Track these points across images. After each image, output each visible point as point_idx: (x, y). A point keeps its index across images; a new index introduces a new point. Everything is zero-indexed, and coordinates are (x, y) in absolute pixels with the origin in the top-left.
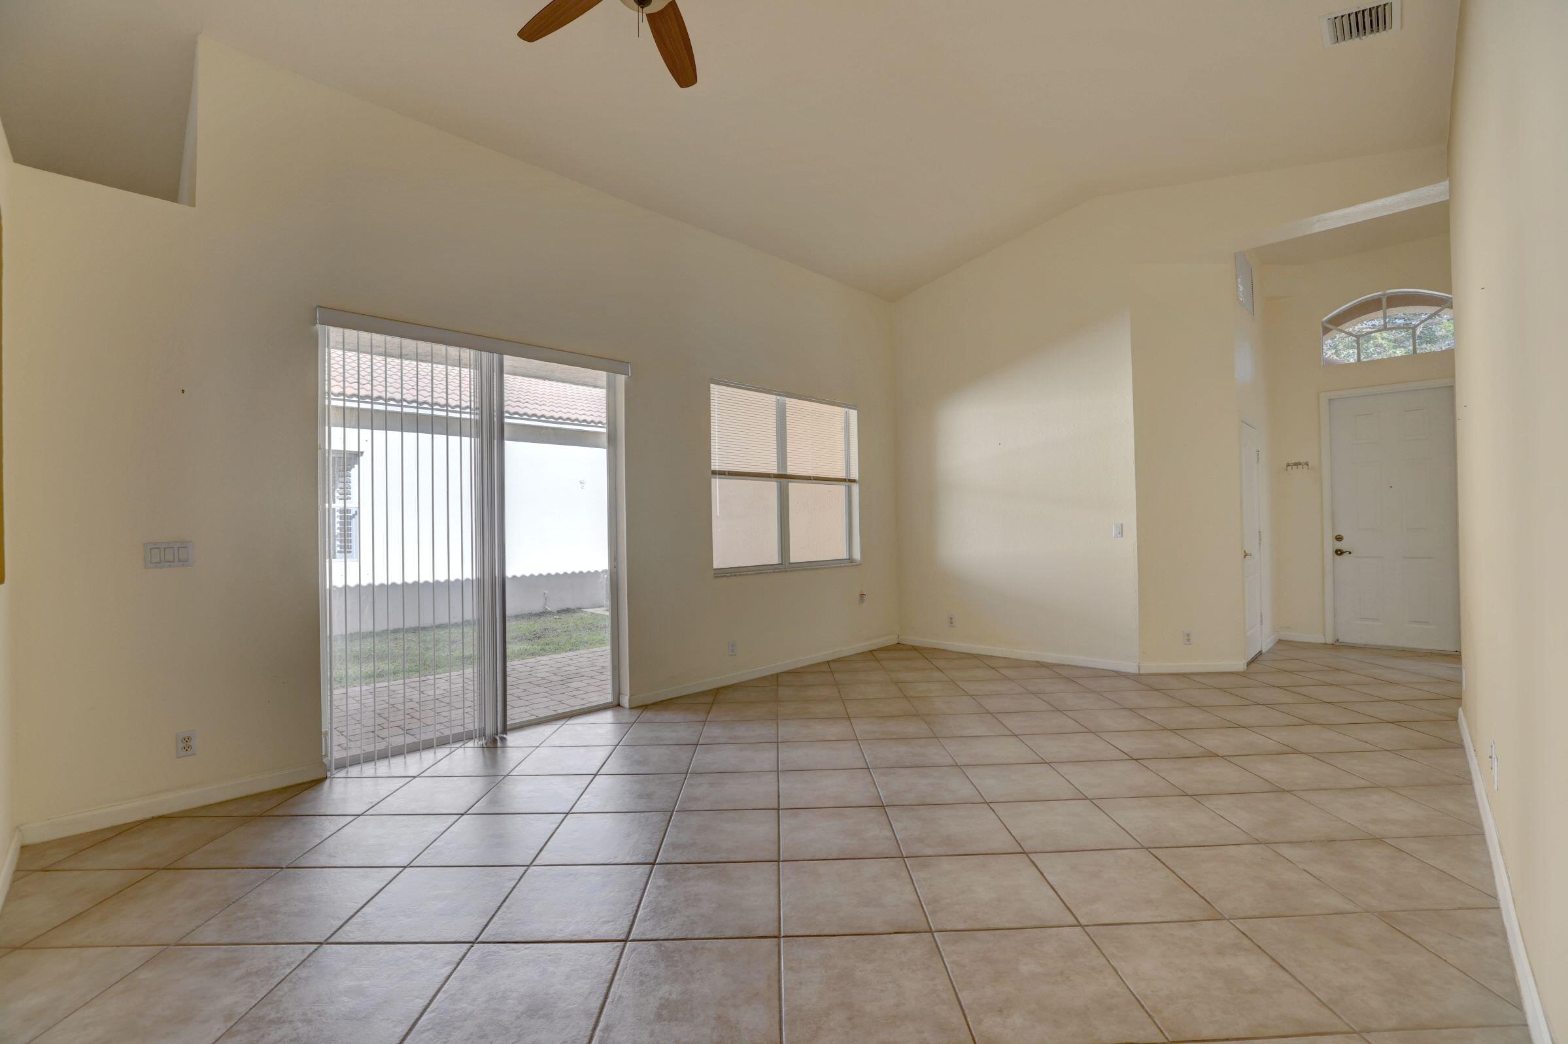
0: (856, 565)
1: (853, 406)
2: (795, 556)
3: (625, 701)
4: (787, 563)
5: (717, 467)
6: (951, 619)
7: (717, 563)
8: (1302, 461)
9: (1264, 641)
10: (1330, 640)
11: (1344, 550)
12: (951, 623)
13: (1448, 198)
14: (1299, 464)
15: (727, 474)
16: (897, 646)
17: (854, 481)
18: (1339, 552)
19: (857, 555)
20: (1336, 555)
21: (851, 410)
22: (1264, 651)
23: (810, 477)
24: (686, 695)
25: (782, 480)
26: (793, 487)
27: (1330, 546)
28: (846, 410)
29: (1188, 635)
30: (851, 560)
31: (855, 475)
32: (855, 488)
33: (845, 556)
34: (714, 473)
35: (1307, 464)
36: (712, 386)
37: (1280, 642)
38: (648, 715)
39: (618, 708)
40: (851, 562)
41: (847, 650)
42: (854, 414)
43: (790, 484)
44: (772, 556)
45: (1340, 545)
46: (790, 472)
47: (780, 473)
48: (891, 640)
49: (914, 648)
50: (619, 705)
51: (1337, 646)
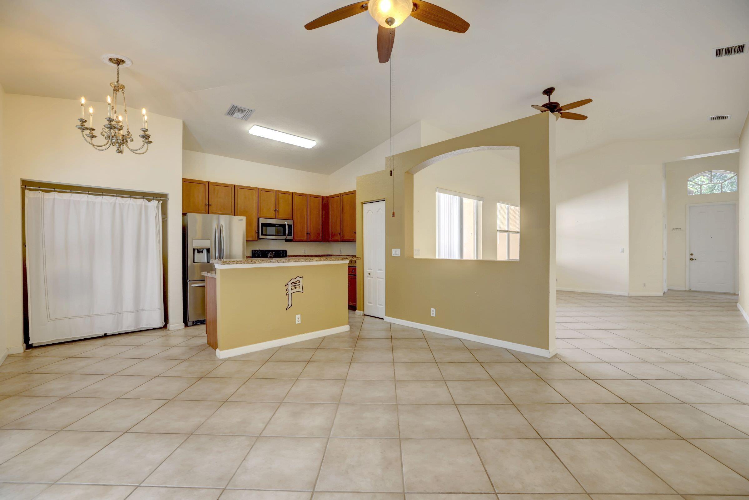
8: (679, 227)
9: (666, 290)
10: (688, 289)
11: (694, 258)
14: (678, 229)
15: (500, 231)
18: (691, 259)
20: (690, 260)
22: (666, 292)
25: (508, 232)
26: (511, 234)
27: (689, 257)
29: (645, 284)
35: (680, 229)
37: (669, 290)
43: (510, 234)
45: (692, 257)
47: (508, 230)
51: (690, 291)
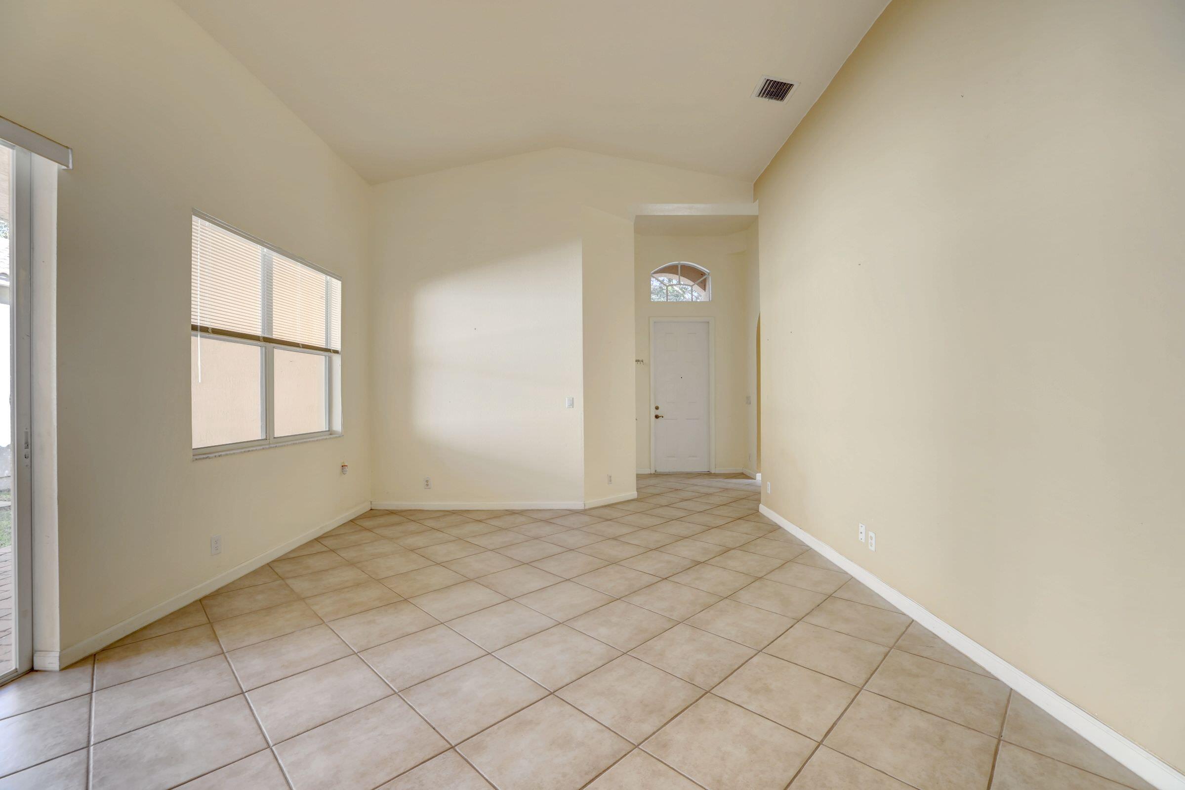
0: (336, 437)
1: (338, 276)
2: (280, 431)
3: (50, 660)
4: (272, 438)
5: (199, 321)
6: (427, 481)
7: (198, 442)
10: (653, 472)
11: (661, 415)
12: (427, 485)
13: (757, 214)
14: (639, 361)
15: (210, 331)
16: (372, 511)
17: (336, 352)
18: (657, 417)
19: (338, 426)
20: (655, 419)
21: (334, 280)
23: (299, 344)
24: (155, 622)
25: (268, 344)
28: (329, 277)
29: (610, 478)
30: (330, 432)
31: (336, 345)
32: (337, 360)
33: (323, 427)
34: (194, 328)
35: (642, 361)
36: (194, 218)
38: (107, 671)
39: (34, 675)
40: (331, 434)
41: (330, 524)
42: (337, 285)
43: (276, 351)
44: (255, 432)
45: (658, 413)
46: (276, 335)
47: (266, 336)
48: (364, 508)
49: (391, 513)
50: (32, 670)
